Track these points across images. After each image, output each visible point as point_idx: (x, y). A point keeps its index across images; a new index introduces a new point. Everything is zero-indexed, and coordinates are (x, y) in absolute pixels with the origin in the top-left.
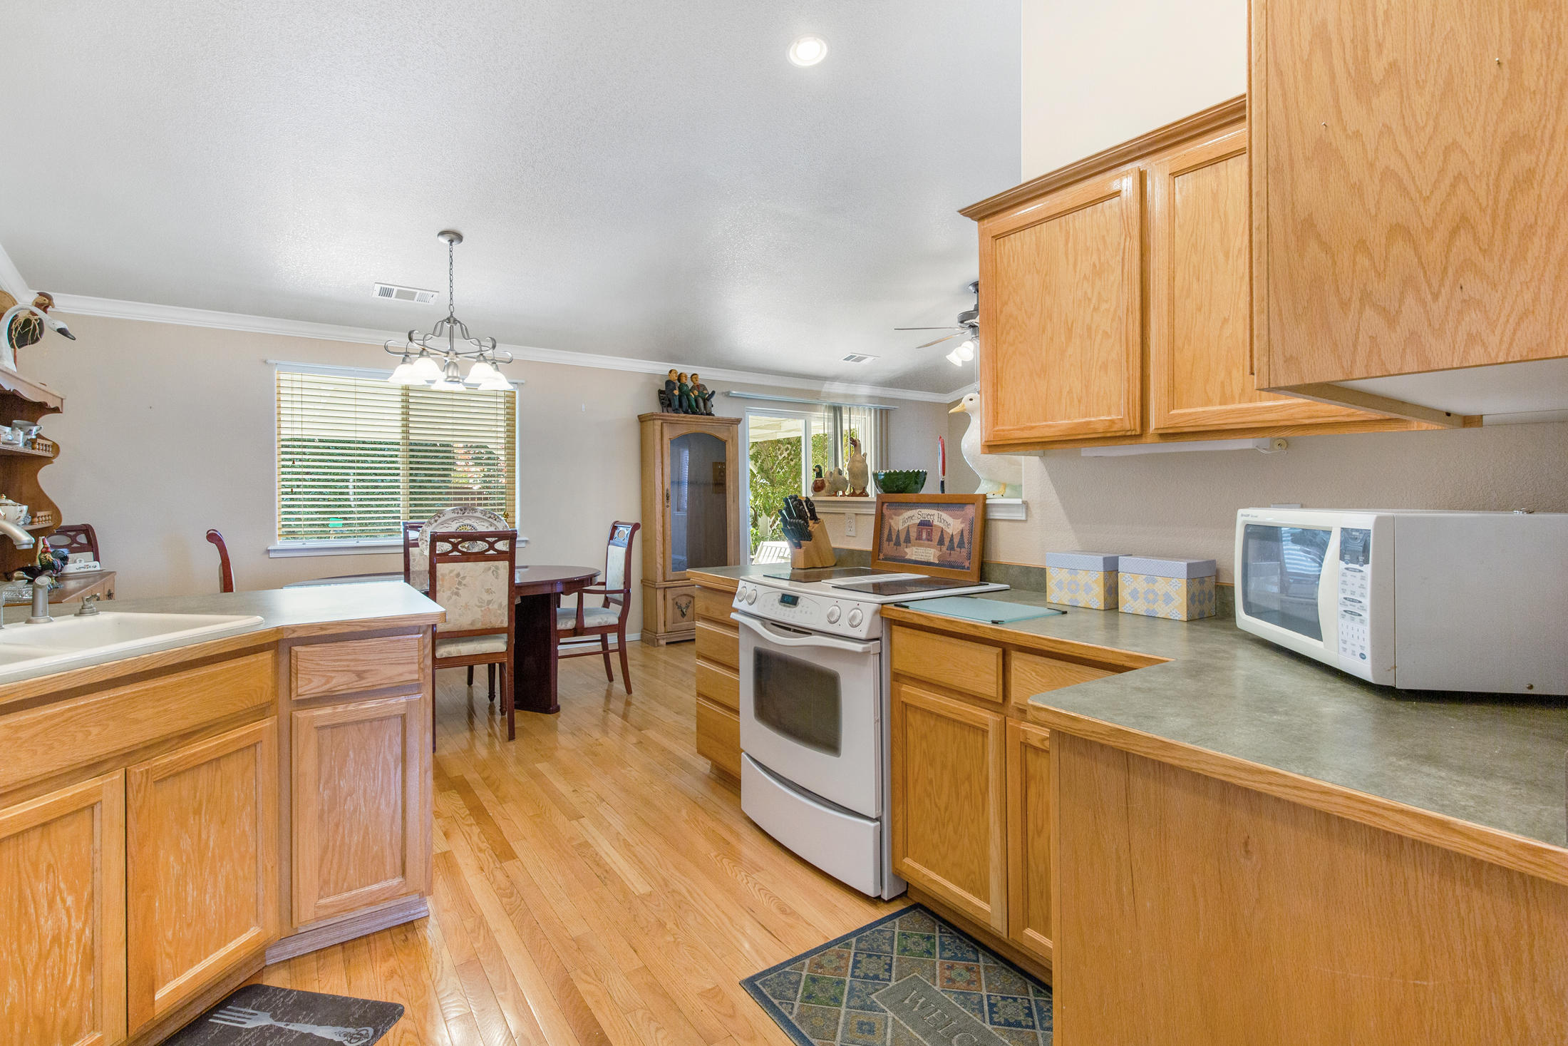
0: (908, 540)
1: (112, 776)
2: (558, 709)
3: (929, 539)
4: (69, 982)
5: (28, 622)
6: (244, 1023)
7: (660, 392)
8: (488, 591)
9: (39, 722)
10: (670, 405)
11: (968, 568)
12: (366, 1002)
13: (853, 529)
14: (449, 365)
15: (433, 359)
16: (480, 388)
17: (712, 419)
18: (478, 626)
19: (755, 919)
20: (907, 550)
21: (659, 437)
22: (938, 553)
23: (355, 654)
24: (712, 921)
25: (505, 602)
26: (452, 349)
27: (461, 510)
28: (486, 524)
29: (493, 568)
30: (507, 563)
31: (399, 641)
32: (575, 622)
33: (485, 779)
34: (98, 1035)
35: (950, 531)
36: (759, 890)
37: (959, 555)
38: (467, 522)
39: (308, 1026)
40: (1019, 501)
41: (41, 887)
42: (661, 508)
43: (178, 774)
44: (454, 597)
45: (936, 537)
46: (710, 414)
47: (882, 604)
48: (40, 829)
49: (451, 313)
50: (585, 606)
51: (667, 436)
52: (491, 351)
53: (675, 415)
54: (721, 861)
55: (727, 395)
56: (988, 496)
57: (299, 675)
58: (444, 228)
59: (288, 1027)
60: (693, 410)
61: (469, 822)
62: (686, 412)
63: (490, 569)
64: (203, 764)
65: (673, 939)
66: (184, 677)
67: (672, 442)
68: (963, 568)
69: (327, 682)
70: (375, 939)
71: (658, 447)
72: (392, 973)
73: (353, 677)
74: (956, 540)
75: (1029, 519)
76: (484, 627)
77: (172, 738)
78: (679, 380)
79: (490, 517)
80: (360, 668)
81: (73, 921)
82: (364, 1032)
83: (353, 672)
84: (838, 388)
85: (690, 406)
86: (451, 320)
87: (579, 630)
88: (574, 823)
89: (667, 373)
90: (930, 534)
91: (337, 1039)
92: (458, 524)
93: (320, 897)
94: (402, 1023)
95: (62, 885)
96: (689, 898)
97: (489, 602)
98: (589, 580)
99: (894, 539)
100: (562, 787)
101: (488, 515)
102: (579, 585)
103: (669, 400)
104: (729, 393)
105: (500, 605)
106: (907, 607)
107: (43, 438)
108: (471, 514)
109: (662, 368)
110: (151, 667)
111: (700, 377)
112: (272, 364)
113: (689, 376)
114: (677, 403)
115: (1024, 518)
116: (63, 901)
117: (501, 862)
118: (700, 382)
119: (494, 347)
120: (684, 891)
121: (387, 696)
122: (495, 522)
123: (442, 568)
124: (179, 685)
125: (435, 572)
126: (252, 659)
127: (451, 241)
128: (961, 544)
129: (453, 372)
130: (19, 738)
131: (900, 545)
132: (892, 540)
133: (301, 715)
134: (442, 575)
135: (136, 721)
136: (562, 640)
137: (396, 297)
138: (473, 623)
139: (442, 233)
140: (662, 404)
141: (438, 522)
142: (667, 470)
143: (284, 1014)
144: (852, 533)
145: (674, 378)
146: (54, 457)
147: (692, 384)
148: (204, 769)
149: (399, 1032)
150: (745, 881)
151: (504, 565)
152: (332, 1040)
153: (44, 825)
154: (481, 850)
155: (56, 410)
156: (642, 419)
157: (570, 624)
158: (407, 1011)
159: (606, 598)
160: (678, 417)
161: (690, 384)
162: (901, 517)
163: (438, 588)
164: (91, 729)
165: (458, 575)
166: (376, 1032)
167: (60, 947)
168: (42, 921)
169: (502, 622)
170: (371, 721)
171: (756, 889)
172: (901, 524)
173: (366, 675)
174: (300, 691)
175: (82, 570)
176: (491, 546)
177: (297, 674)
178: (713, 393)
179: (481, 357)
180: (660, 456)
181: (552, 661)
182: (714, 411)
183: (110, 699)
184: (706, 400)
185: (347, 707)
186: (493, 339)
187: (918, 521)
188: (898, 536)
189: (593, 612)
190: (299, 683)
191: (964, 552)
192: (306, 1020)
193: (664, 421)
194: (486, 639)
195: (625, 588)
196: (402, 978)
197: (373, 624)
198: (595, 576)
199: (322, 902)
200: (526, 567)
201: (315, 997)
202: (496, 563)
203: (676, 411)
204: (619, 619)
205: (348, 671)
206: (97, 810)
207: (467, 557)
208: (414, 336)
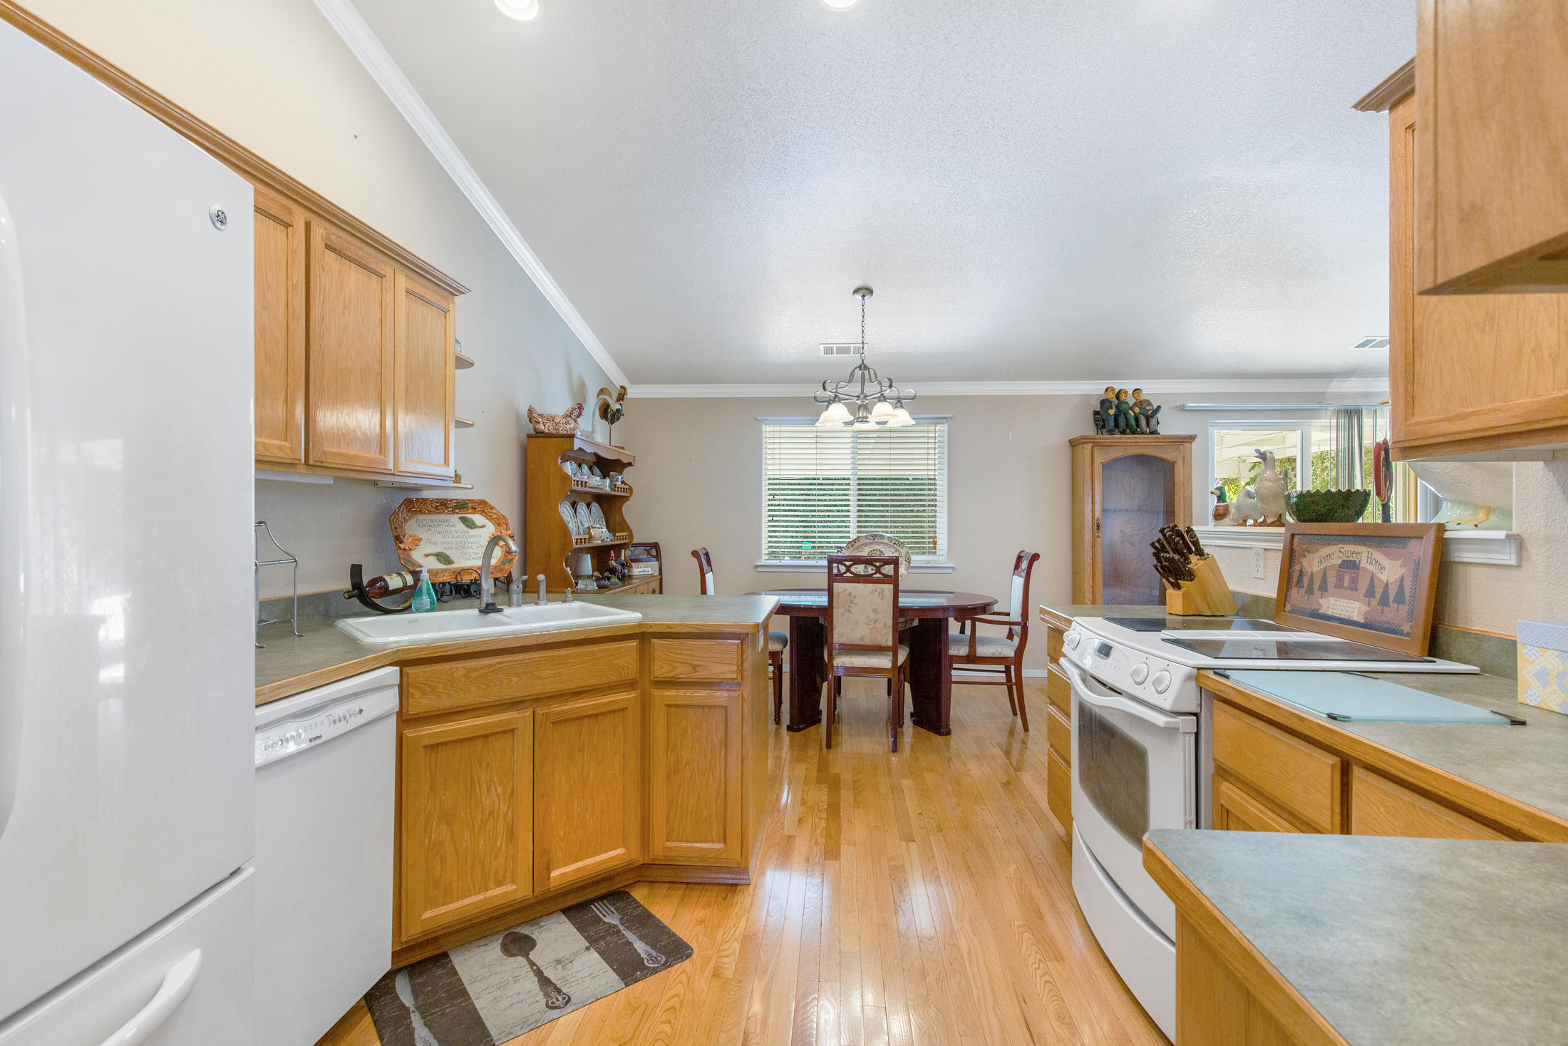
0: (1324, 588)
1: (525, 712)
2: (949, 733)
3: (1354, 587)
4: (499, 844)
5: (536, 604)
6: (605, 916)
7: (1096, 413)
8: (875, 611)
9: (482, 668)
10: (1104, 426)
11: (1408, 635)
12: (674, 935)
13: (1261, 569)
14: (859, 407)
15: (843, 403)
16: (888, 425)
17: (1157, 438)
18: (867, 642)
19: (1023, 1011)
20: (1321, 601)
21: (1089, 462)
22: (1365, 608)
23: (691, 650)
24: (975, 992)
25: (890, 622)
26: (862, 393)
27: (872, 536)
28: (892, 550)
29: (879, 590)
30: (891, 586)
31: (722, 644)
32: (967, 650)
33: (855, 782)
34: (515, 887)
35: (1384, 577)
36: (1046, 982)
37: (1396, 615)
38: (877, 547)
39: (634, 936)
40: (1501, 534)
41: (483, 777)
42: (1091, 539)
43: (567, 720)
44: (847, 614)
45: (1363, 585)
46: (1154, 432)
47: (1199, 669)
48: (482, 739)
49: (863, 361)
50: (978, 634)
51: (1099, 460)
52: (888, 391)
53: (1110, 436)
54: (1023, 933)
55: (1182, 409)
56: (1448, 526)
57: (655, 662)
58: (856, 286)
59: (624, 932)
60: (1131, 428)
61: (821, 816)
62: (1123, 432)
63: (876, 590)
64: (585, 717)
65: (925, 993)
66: (572, 651)
67: (1106, 466)
68: (1401, 633)
69: (673, 671)
70: (707, 889)
71: (1088, 472)
72: (702, 921)
73: (691, 669)
74: (1392, 593)
75: (1524, 563)
76: (872, 643)
77: (566, 694)
78: (1118, 396)
79: (895, 544)
80: (696, 663)
81: (501, 804)
82: (659, 959)
83: (691, 665)
84: (1352, 386)
85: (1128, 425)
86: (863, 367)
87: (972, 658)
88: (903, 844)
89: (1103, 392)
90: (1354, 581)
91: (643, 955)
92: (870, 550)
93: (668, 840)
94: (686, 965)
95: (495, 779)
96: (966, 960)
97: (876, 621)
98: (984, 608)
99: (1305, 585)
100: (911, 805)
101: (894, 542)
102: (971, 612)
103: (1104, 421)
104: (1184, 406)
105: (885, 625)
106: (1227, 677)
107: (625, 484)
108: (880, 541)
109: (1097, 388)
110: (548, 642)
111: (1144, 392)
112: (760, 421)
113: (1130, 392)
114: (1112, 423)
115: (1513, 561)
116: (496, 790)
117: (825, 859)
118: (1143, 397)
119: (891, 386)
120: (965, 950)
121: (716, 688)
122: (899, 548)
123: (838, 587)
124: (569, 657)
125: (832, 590)
126: (622, 644)
127: (863, 296)
128: (1400, 599)
129: (863, 414)
130: (470, 677)
131: (1313, 593)
132: (1302, 587)
133: (657, 693)
134: (837, 593)
135: (540, 678)
136: (955, 666)
137: (837, 354)
138: (862, 639)
139: (856, 291)
140: (1097, 425)
141: (855, 546)
142: (1098, 498)
143: (628, 921)
144: (1260, 575)
145: (1111, 396)
146: (630, 496)
147: (1134, 401)
148: (586, 720)
149: (681, 969)
150: (1036, 966)
151: (889, 588)
152: (640, 954)
153: (486, 736)
154: (816, 843)
155: (630, 464)
156: (1073, 444)
157: (963, 651)
158: (694, 956)
159: (1011, 630)
160: (1112, 438)
161: (1131, 401)
162: (1317, 555)
163: (834, 604)
164: (513, 678)
165: (850, 594)
166: (666, 962)
167: (494, 819)
168: (484, 798)
169: (887, 641)
170: (703, 707)
171: (1044, 979)
172: (1315, 564)
173: (699, 669)
174: (656, 674)
175: (641, 573)
176: (878, 570)
177: (654, 660)
178: (1159, 407)
179: (883, 398)
180: (1090, 482)
181: (943, 686)
182: (1160, 429)
183: (524, 660)
184: (1148, 418)
185: (686, 693)
186: (890, 379)
187: (1339, 562)
188: (1311, 580)
189: (986, 641)
190: (655, 668)
191: (1404, 609)
192: (636, 931)
193: (1096, 444)
194: (876, 654)
195: (1022, 620)
196: (706, 927)
197: (704, 627)
198: (988, 605)
199: (668, 844)
200: (952, 593)
201: (649, 916)
202: (882, 585)
203: (1111, 432)
204: (1016, 652)
205: (686, 663)
206: (516, 732)
207: (858, 579)
208: (827, 385)
